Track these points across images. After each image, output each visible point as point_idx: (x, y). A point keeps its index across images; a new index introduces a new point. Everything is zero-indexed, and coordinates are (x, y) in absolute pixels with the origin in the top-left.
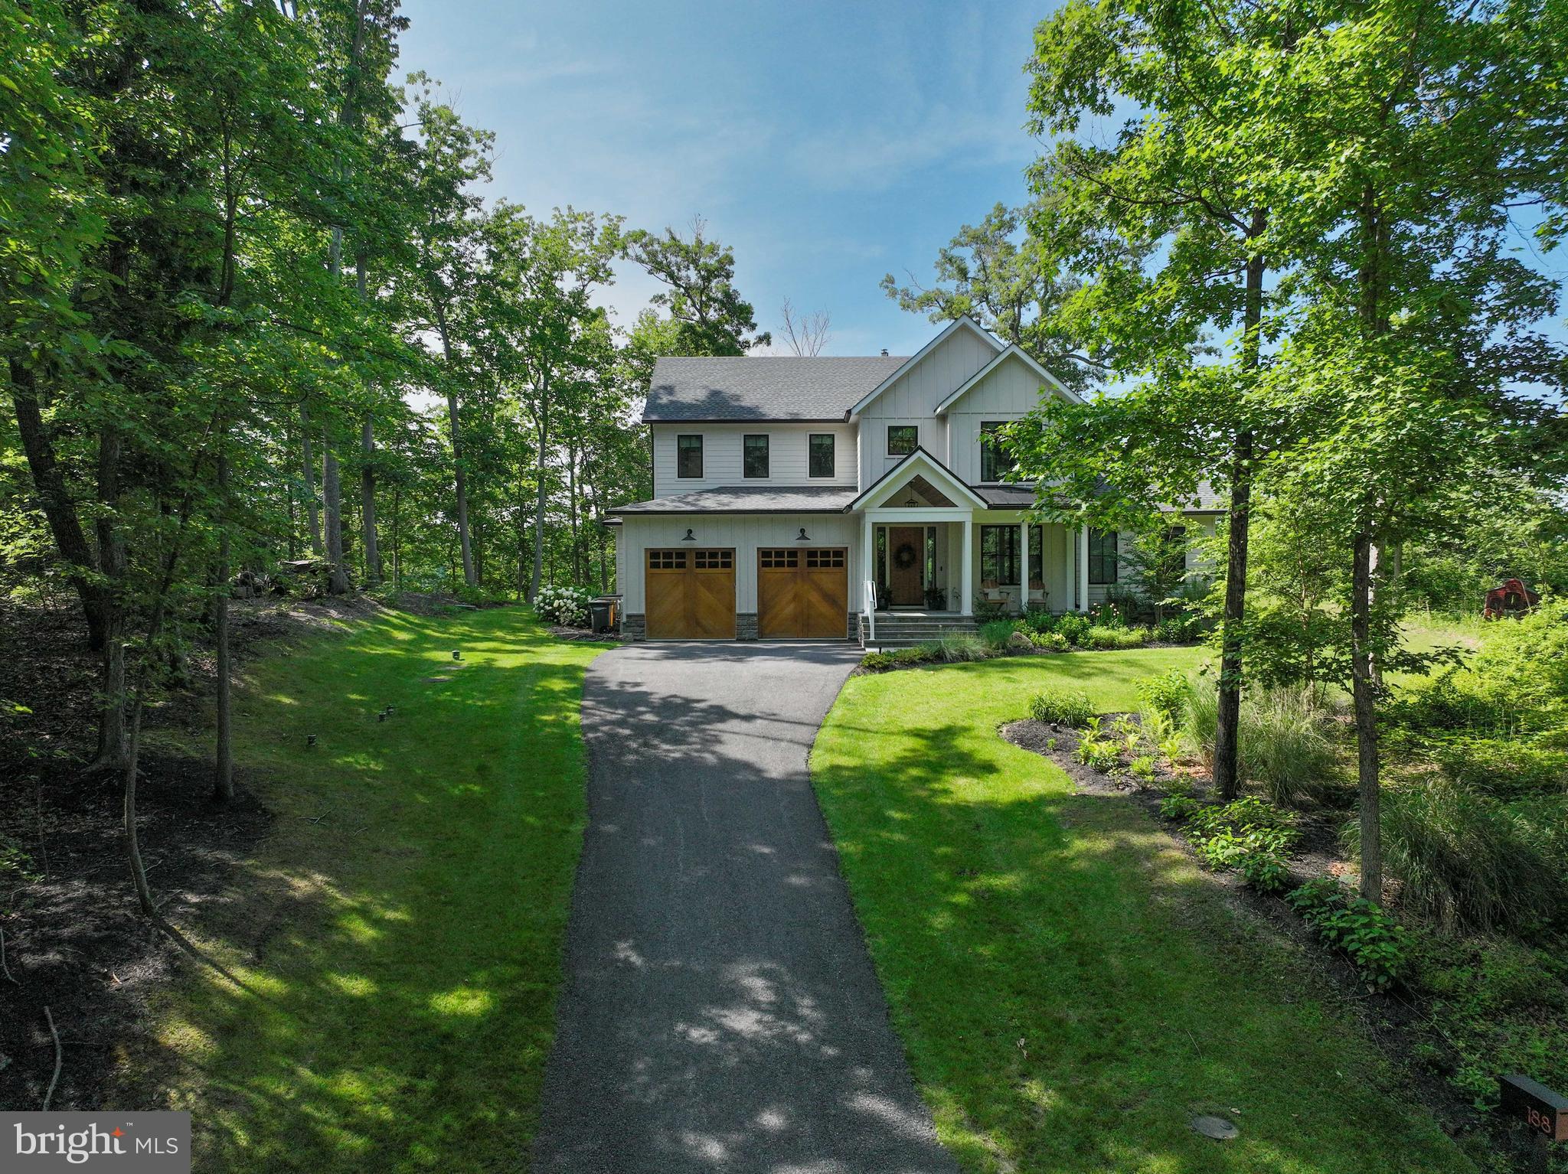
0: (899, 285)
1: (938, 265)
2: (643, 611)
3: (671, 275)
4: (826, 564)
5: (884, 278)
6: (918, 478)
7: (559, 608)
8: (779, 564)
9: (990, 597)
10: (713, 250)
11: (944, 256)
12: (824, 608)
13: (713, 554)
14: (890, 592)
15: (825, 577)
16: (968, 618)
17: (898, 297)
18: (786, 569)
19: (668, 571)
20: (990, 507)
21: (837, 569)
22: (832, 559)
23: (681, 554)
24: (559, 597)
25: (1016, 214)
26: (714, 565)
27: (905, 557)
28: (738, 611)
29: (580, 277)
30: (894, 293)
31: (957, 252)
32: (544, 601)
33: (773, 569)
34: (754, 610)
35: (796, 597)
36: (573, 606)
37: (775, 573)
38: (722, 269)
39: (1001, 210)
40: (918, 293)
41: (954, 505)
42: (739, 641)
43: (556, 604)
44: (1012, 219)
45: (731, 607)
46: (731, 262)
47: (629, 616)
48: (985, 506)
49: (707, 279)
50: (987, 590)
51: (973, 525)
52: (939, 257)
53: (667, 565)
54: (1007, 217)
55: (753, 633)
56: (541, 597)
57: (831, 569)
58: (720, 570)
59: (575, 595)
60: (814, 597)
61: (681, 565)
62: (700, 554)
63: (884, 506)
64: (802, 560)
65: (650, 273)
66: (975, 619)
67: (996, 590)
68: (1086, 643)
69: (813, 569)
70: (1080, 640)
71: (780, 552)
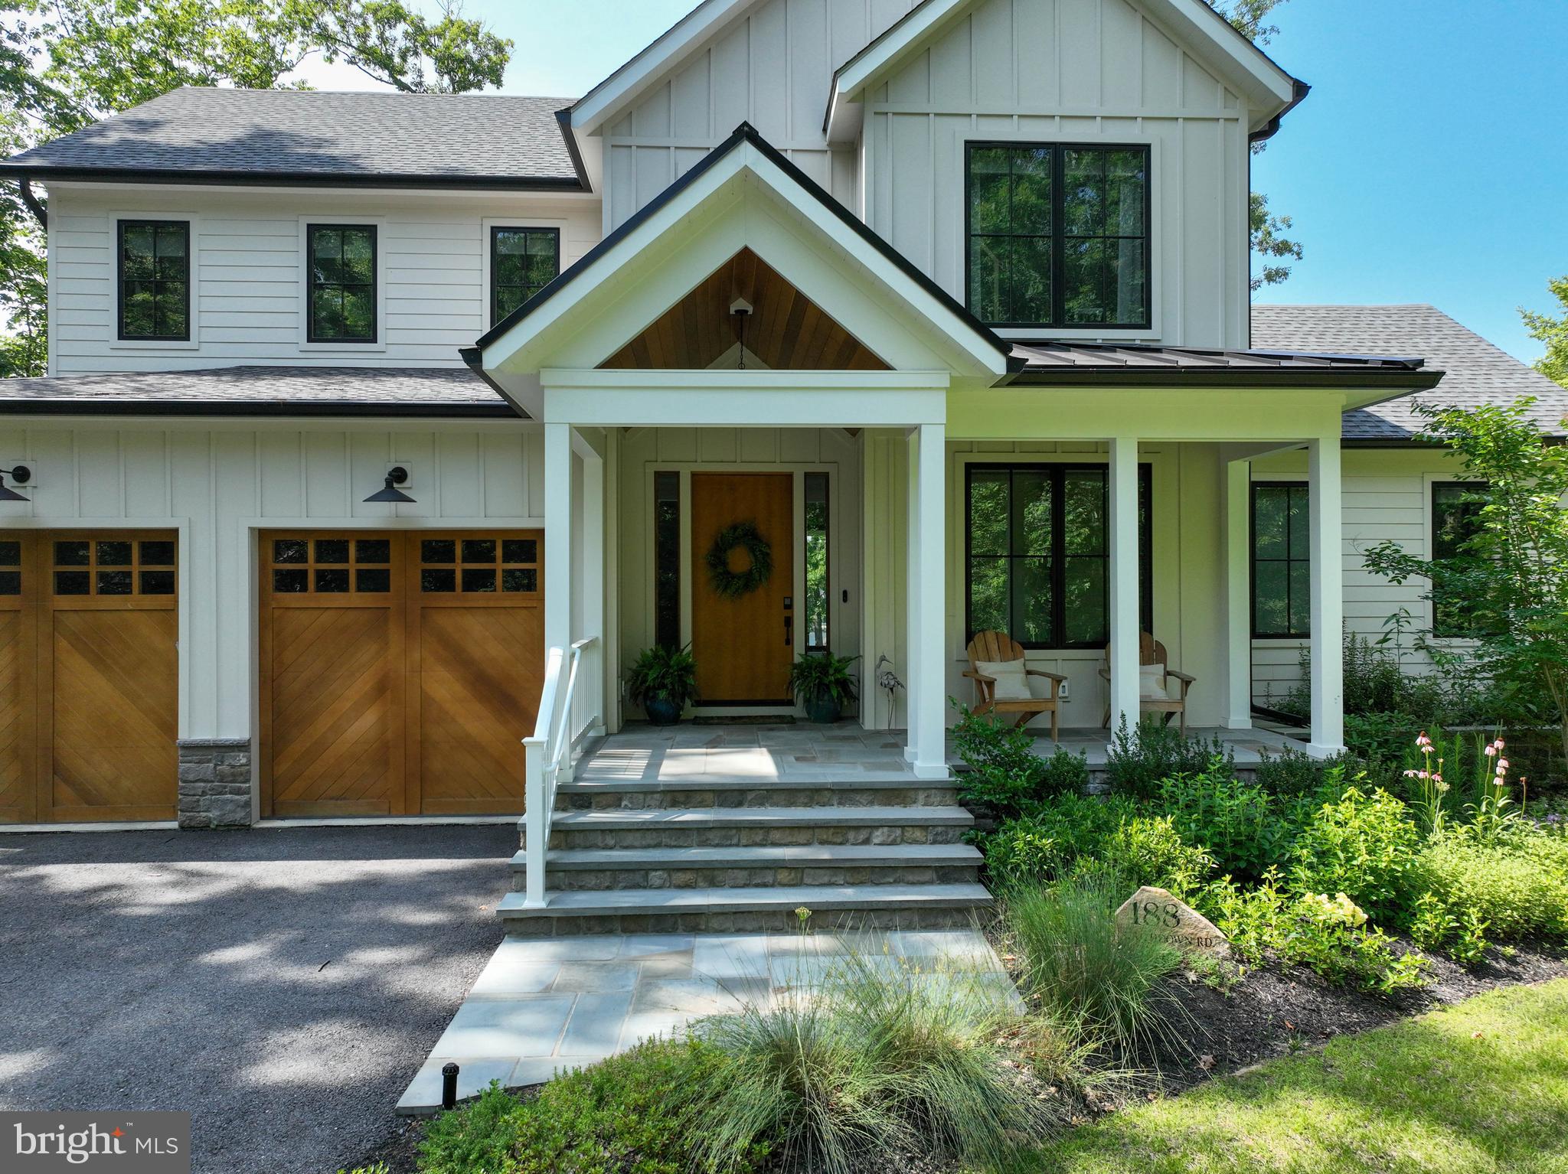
4: (477, 581)
6: (746, 258)
8: (331, 582)
9: (999, 693)
12: (476, 722)
13: (116, 545)
14: (687, 669)
15: (479, 623)
16: (926, 790)
18: (353, 598)
21: (519, 598)
22: (500, 566)
26: (115, 585)
27: (740, 560)
28: (184, 735)
33: (312, 598)
34: (236, 727)
35: (382, 688)
37: (313, 608)
41: (872, 362)
42: (192, 831)
45: (163, 723)
50: (987, 669)
55: (238, 806)
57: (499, 597)
58: (137, 599)
60: (444, 686)
61: (5, 585)
62: (70, 546)
63: (616, 362)
64: (406, 572)
66: (954, 792)
67: (1017, 665)
68: (1452, 938)
69: (443, 598)
70: (1429, 921)
71: (332, 544)
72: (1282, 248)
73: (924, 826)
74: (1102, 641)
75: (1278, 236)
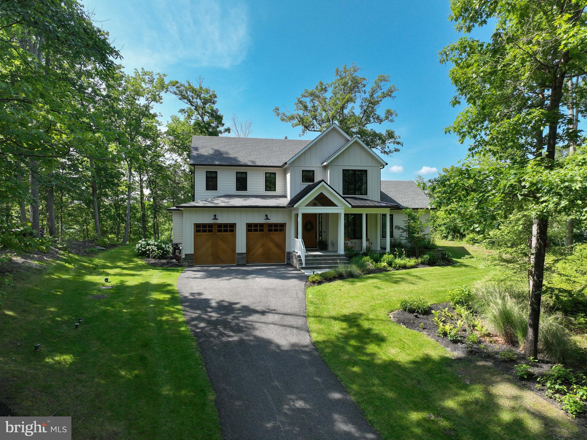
0: (281, 111)
1: (296, 104)
2: (193, 252)
3: (189, 101)
4: (276, 230)
5: (275, 108)
6: (322, 193)
7: (149, 249)
8: (256, 230)
9: (350, 245)
10: (207, 92)
11: (299, 101)
12: (275, 250)
13: (226, 225)
15: (276, 236)
16: (342, 255)
17: (280, 116)
18: (259, 233)
19: (205, 233)
20: (353, 207)
21: (281, 233)
22: (279, 228)
23: (210, 226)
24: (148, 245)
25: (327, 86)
26: (226, 231)
27: (309, 227)
28: (237, 252)
29: (147, 99)
30: (278, 115)
31: (304, 99)
32: (141, 246)
33: (253, 233)
34: (244, 251)
35: (263, 245)
36: (155, 249)
37: (253, 234)
38: (212, 99)
39: (322, 84)
40: (289, 115)
41: (336, 206)
42: (238, 265)
43: (147, 248)
44: (326, 88)
45: (234, 250)
46: (216, 97)
47: (186, 255)
48: (350, 206)
49: (205, 103)
51: (345, 214)
52: (296, 101)
53: (204, 231)
54: (324, 87)
55: (244, 262)
56: (140, 245)
57: (279, 232)
58: (229, 233)
59: (156, 243)
60: (271, 245)
61: (210, 231)
62: (220, 225)
63: (306, 206)
64: (266, 229)
65: (180, 99)
66: (345, 255)
67: (350, 241)
68: (396, 267)
69: (271, 233)
70: (393, 265)
71: (256, 225)
72: (398, 143)
73: (342, 259)
74: (361, 238)
75: (398, 140)
